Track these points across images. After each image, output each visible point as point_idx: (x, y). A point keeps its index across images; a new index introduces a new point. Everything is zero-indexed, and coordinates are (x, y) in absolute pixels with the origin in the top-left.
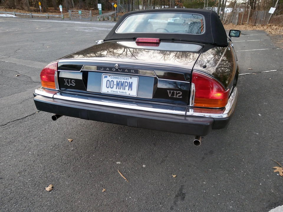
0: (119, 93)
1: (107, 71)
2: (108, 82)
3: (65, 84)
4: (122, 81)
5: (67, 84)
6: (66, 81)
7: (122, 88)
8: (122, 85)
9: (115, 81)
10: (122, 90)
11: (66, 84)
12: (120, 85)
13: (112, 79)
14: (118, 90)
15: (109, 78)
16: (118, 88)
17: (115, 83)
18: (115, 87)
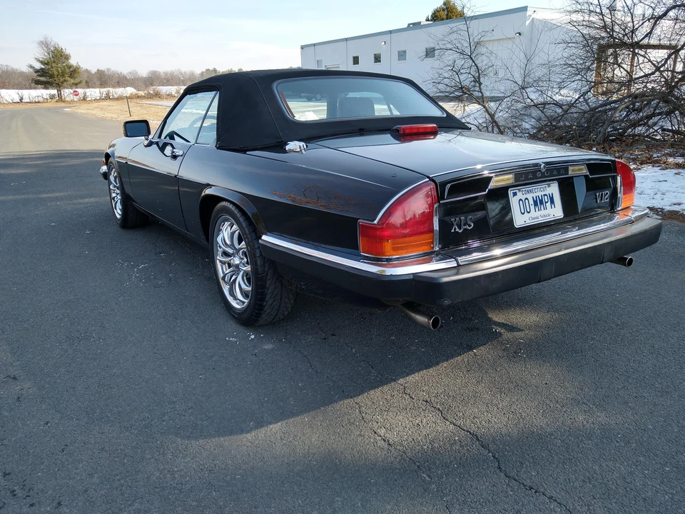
0: (541, 219)
1: (531, 179)
2: (521, 202)
3: (453, 231)
4: (540, 194)
5: (457, 230)
6: (455, 223)
7: (542, 208)
8: (541, 202)
9: (530, 196)
10: (543, 212)
11: (455, 229)
12: (538, 203)
13: (525, 196)
14: (538, 214)
15: (520, 195)
16: (537, 209)
17: (531, 202)
18: (532, 207)
